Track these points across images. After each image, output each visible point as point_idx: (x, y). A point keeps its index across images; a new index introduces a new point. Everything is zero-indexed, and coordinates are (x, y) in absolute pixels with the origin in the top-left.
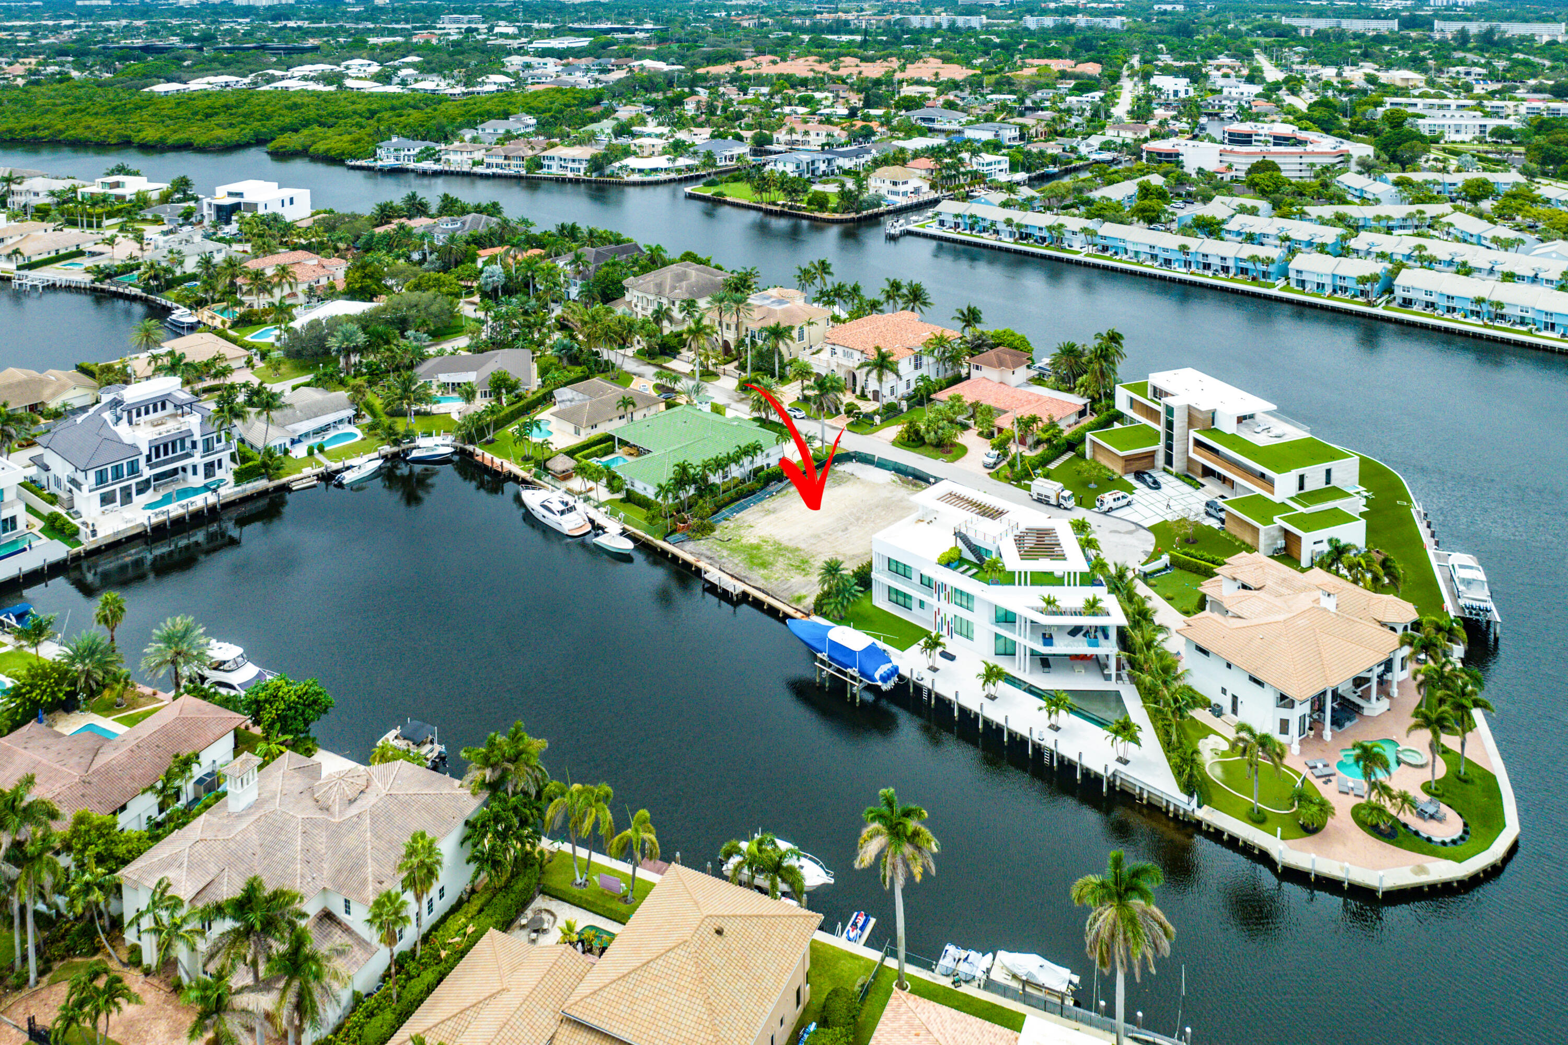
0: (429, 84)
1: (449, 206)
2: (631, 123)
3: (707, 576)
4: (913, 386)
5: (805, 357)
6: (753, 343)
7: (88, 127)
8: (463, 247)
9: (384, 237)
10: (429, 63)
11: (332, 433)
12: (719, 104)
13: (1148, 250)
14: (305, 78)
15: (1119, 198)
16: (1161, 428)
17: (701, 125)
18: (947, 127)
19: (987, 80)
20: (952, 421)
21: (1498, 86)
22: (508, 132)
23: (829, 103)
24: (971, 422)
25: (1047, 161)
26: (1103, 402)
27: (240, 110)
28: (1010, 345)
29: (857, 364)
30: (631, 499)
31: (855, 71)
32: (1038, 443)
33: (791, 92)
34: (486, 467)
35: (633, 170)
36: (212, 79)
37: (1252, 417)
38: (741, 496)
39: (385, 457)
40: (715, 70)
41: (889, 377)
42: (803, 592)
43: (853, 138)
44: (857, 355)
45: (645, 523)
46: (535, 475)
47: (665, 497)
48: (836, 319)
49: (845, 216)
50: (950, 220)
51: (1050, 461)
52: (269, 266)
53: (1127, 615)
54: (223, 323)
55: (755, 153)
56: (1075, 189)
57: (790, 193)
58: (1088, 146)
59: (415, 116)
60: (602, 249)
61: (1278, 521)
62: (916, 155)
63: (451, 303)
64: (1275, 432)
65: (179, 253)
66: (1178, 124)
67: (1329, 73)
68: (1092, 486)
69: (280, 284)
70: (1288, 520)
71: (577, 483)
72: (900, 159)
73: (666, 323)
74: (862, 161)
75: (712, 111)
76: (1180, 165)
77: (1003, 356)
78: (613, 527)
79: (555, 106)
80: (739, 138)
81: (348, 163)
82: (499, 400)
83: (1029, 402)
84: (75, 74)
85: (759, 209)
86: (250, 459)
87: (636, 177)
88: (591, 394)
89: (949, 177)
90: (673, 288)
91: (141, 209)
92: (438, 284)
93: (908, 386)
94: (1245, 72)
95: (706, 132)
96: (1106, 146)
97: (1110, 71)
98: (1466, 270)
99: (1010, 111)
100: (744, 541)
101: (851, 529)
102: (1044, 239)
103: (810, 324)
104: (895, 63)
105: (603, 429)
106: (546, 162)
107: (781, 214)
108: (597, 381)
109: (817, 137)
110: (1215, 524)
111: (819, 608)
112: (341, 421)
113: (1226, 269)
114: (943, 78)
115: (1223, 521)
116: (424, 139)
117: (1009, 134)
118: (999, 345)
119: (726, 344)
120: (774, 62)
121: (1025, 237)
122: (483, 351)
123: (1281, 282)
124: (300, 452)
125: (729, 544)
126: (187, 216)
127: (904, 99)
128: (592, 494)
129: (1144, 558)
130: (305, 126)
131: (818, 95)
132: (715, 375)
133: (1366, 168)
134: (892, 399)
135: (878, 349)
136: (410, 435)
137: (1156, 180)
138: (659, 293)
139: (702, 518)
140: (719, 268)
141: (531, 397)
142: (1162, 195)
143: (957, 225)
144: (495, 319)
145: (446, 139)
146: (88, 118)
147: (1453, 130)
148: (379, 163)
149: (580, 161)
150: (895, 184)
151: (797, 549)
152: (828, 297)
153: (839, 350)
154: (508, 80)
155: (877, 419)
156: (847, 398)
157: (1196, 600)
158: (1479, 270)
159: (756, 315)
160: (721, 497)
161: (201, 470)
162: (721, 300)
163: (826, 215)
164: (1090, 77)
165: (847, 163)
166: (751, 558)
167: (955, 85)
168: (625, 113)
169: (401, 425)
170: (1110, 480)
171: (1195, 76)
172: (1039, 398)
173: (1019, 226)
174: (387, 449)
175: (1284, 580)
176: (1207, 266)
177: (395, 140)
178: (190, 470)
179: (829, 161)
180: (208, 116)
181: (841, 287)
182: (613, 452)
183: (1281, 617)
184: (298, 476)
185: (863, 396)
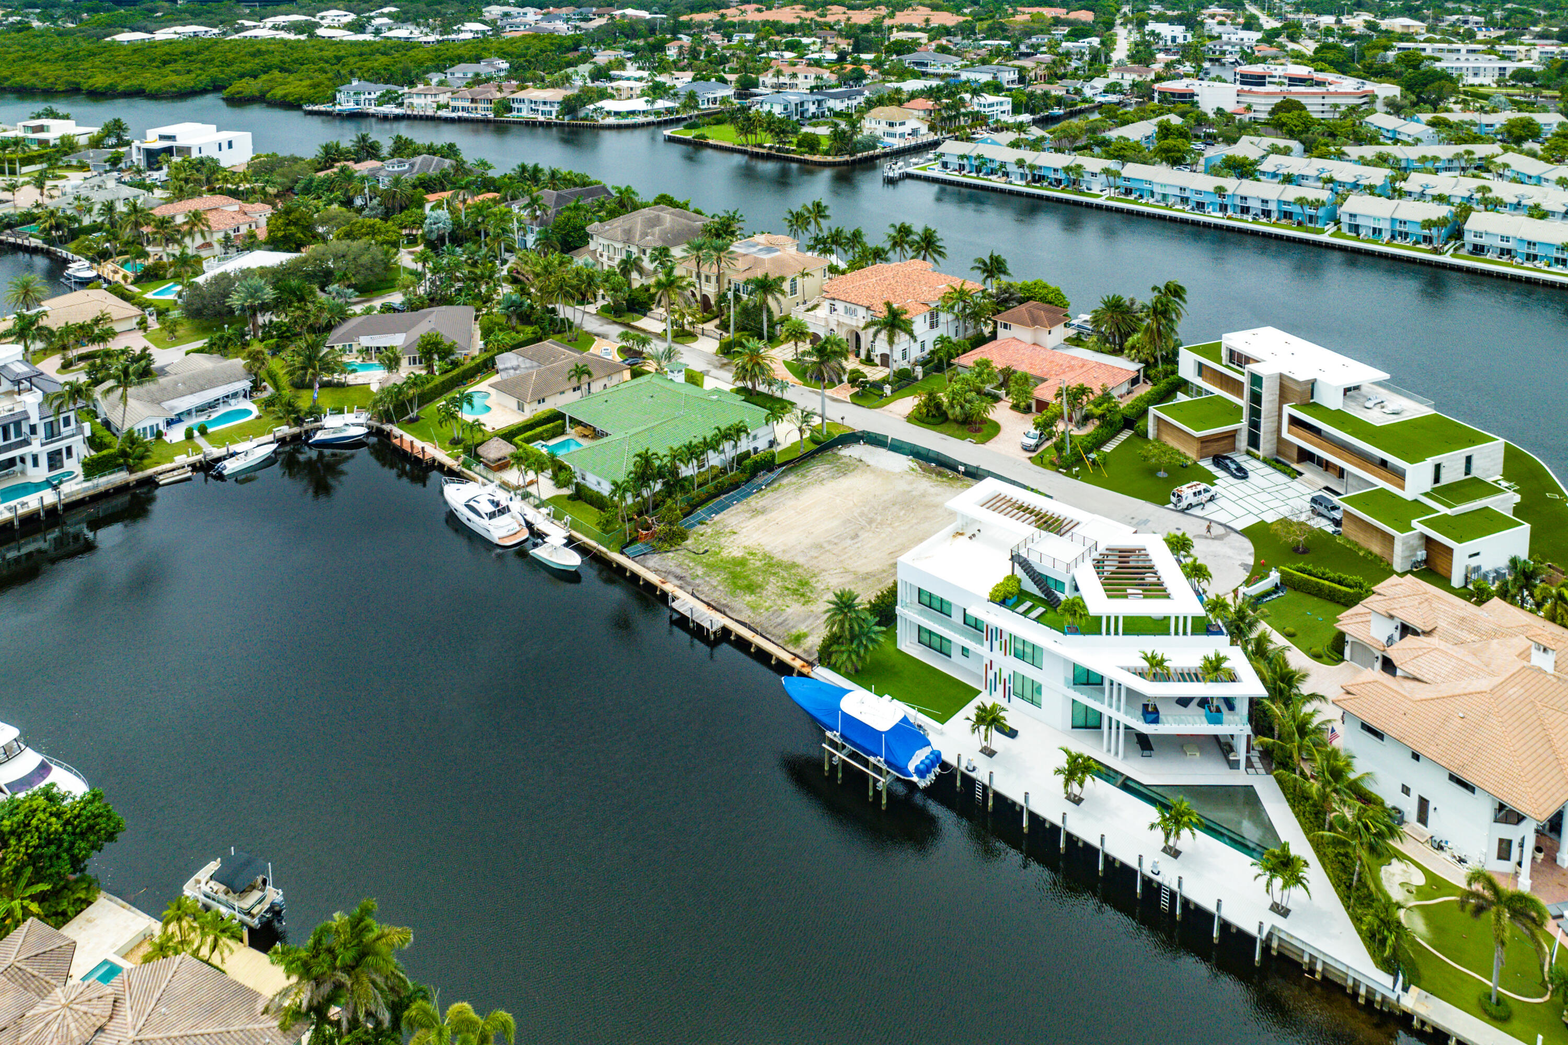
0: (402, 32)
1: (402, 148)
2: (610, 66)
3: (675, 605)
4: (929, 347)
5: (799, 314)
6: (737, 298)
7: (35, 74)
8: (409, 191)
9: (324, 181)
10: (405, 13)
11: (222, 410)
12: (703, 49)
13: (1178, 192)
14: (275, 27)
15: (1138, 138)
16: (1243, 402)
17: (683, 70)
18: (941, 71)
19: (979, 26)
20: (979, 392)
21: (1502, 33)
22: (477, 75)
23: (816, 48)
24: (1002, 393)
25: (1052, 102)
26: (1160, 367)
27: (201, 57)
28: (1043, 299)
29: (862, 325)
30: (582, 495)
31: (843, 18)
32: (1086, 418)
33: (777, 38)
34: (405, 452)
35: (609, 113)
36: (179, 29)
37: (1357, 388)
38: (721, 490)
39: (282, 441)
40: (698, 17)
41: (902, 339)
42: (803, 629)
43: (843, 80)
44: (862, 312)
45: (597, 530)
46: (464, 464)
47: (623, 498)
48: (833, 269)
49: (838, 159)
50: (954, 162)
51: (1104, 442)
52: (180, 212)
53: (1263, 680)
54: (125, 277)
55: (739, 96)
56: (1088, 131)
57: (777, 134)
58: (1093, 88)
59: (381, 60)
60: (565, 191)
61: (1418, 526)
62: (913, 96)
63: (387, 253)
64: (1390, 407)
65: (87, 199)
66: (1181, 68)
67: (1327, 20)
68: (1162, 474)
69: (191, 233)
70: (1430, 524)
71: (513, 476)
72: (896, 99)
73: (635, 275)
74: (855, 103)
75: (694, 54)
76: (1195, 104)
77: (1036, 312)
78: (556, 534)
79: (532, 51)
80: (723, 81)
81: (306, 107)
82: (430, 367)
83: (1072, 368)
84: (36, 24)
85: (744, 152)
86: (107, 446)
87: (611, 120)
88: (540, 359)
89: (950, 118)
90: (644, 235)
91: (66, 154)
92: (373, 231)
93: (923, 349)
94: (1241, 20)
95: (688, 76)
96: (1112, 88)
97: (1105, 18)
98: (1539, 213)
99: (1007, 55)
100: (724, 554)
101: (863, 535)
102: (1059, 182)
103: (803, 275)
104: (883, 10)
105: (553, 404)
106: (516, 105)
107: (768, 157)
108: (547, 344)
109: (805, 80)
110: (1330, 528)
111: (825, 657)
112: (235, 395)
113: (1267, 213)
114: (934, 23)
115: (1337, 523)
116: (387, 82)
117: (1008, 76)
118: (1029, 299)
119: (705, 297)
120: (759, 10)
121: (1038, 179)
122: (417, 309)
123: (1331, 228)
124: (176, 435)
125: (706, 559)
126: (115, 162)
127: (895, 43)
128: (532, 489)
129: (1245, 575)
130: (265, 72)
131: (805, 40)
132: (692, 336)
133: (1394, 108)
134: (904, 365)
135: (888, 305)
136: (316, 413)
137: (1175, 120)
138: (628, 241)
139: (671, 523)
140: (698, 212)
141: (469, 364)
142: (1183, 135)
143: (962, 167)
144: (435, 271)
145: (412, 84)
146: (37, 65)
147: (1471, 73)
148: (338, 107)
149: (552, 103)
150: (891, 125)
151: (794, 565)
152: (823, 245)
153: (840, 306)
154: (485, 28)
155: (888, 389)
156: (851, 364)
157: (1328, 639)
158: (1553, 213)
159: (741, 265)
160: (695, 493)
161: (43, 461)
162: (699, 248)
163: (817, 158)
164: (1084, 24)
165: (838, 105)
166: (734, 576)
167: (947, 31)
168: (603, 57)
169: (304, 401)
170: (1184, 467)
171: (1190, 22)
172: (1084, 363)
173: (1032, 167)
174: (285, 430)
175: (1463, 619)
176: (1245, 210)
177: (355, 83)
178: (29, 461)
179: (820, 103)
180: (165, 63)
181: (839, 233)
182: (563, 433)
183: (1484, 684)
184: (168, 466)
185: (869, 361)
